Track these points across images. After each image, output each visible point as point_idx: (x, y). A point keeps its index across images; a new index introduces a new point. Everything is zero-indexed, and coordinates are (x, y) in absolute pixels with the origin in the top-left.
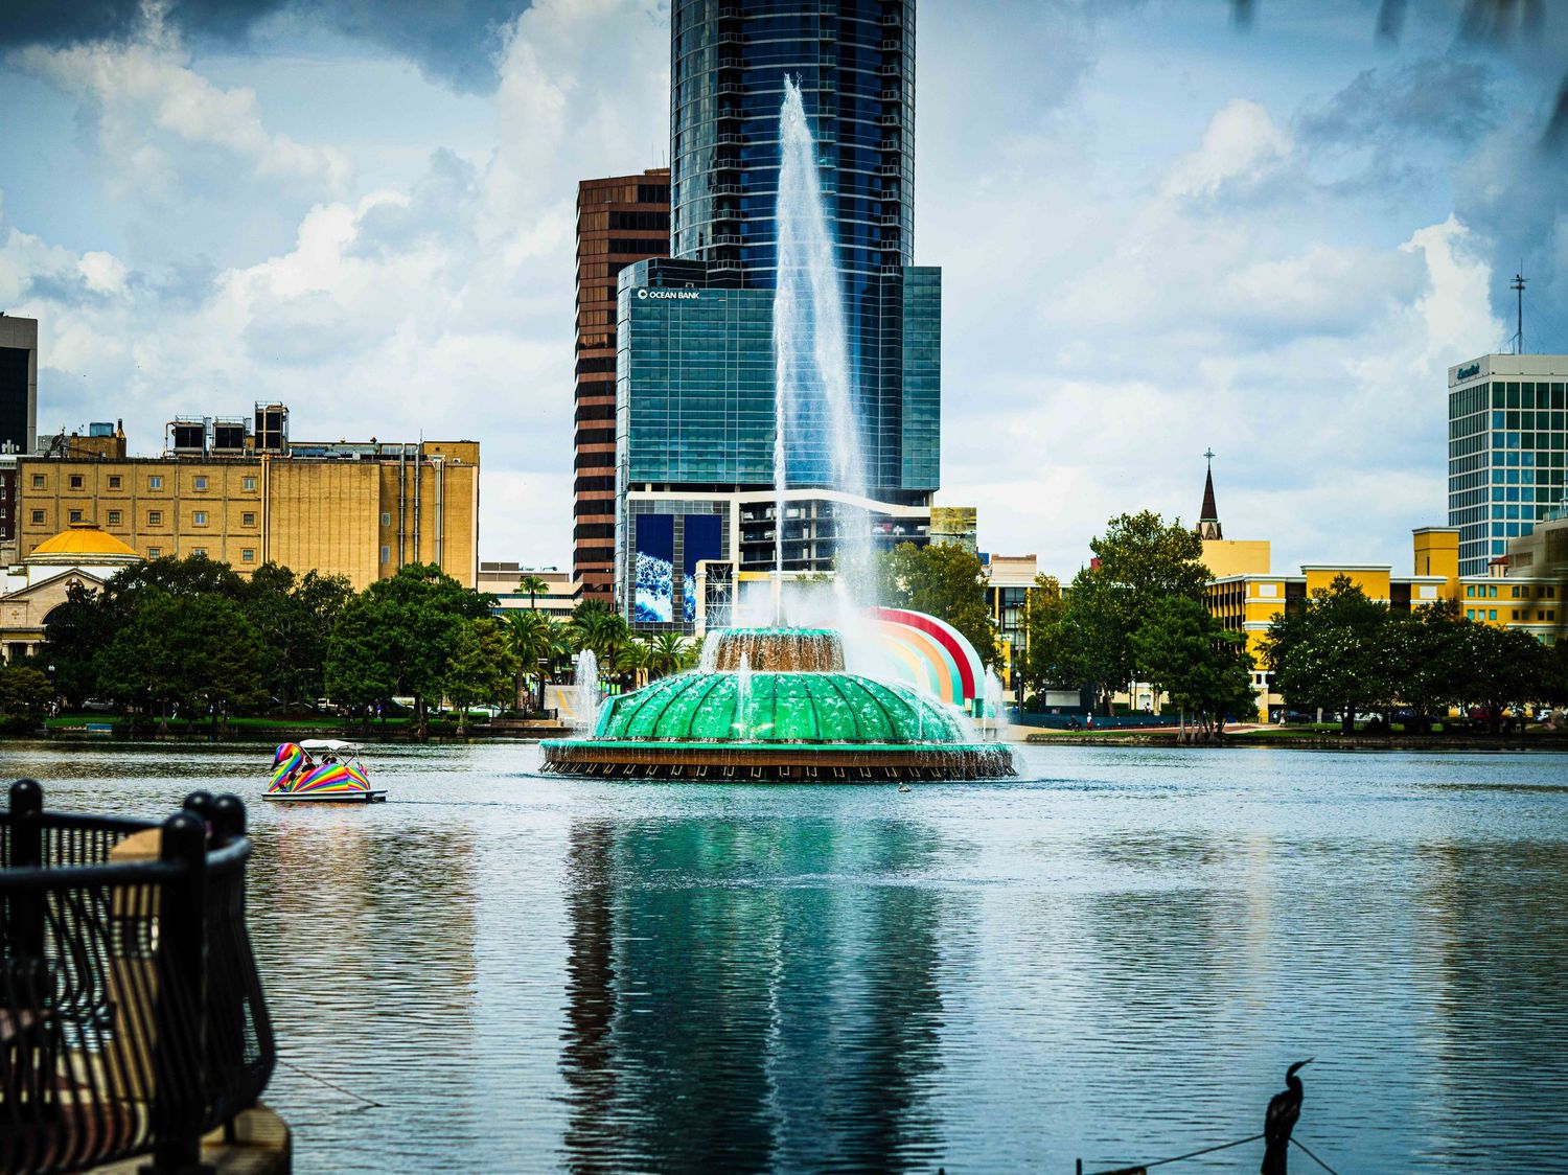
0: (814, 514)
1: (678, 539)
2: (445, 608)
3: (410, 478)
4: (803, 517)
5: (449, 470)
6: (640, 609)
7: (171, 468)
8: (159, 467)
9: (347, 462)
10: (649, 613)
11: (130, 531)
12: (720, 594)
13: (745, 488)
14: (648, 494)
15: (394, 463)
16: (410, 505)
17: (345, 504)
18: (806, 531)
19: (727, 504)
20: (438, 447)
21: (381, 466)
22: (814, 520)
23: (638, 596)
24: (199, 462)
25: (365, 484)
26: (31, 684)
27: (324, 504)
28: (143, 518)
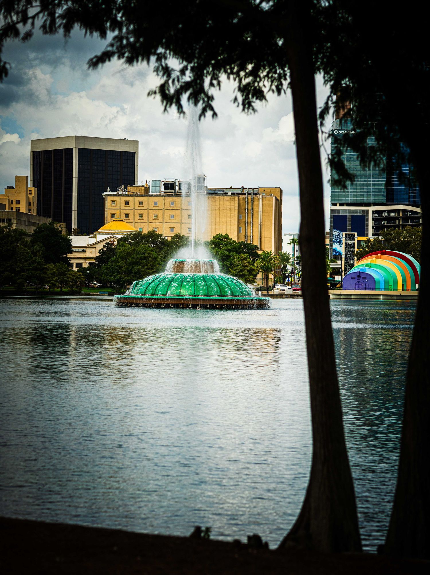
0: (401, 215)
1: (349, 224)
2: (229, 250)
3: (250, 201)
4: (396, 216)
5: (264, 198)
6: (334, 250)
7: (162, 198)
8: (157, 198)
9: (226, 195)
10: (338, 252)
11: (147, 221)
12: (350, 245)
13: (375, 205)
14: (338, 207)
15: (243, 196)
16: (249, 211)
17: (225, 211)
18: (397, 221)
19: (368, 211)
20: (264, 189)
21: (239, 197)
22: (401, 217)
23: (334, 245)
24: (172, 196)
25: (232, 204)
26: (77, 277)
27: (217, 211)
28: (151, 216)
